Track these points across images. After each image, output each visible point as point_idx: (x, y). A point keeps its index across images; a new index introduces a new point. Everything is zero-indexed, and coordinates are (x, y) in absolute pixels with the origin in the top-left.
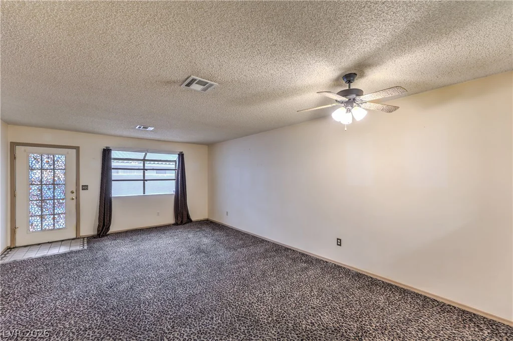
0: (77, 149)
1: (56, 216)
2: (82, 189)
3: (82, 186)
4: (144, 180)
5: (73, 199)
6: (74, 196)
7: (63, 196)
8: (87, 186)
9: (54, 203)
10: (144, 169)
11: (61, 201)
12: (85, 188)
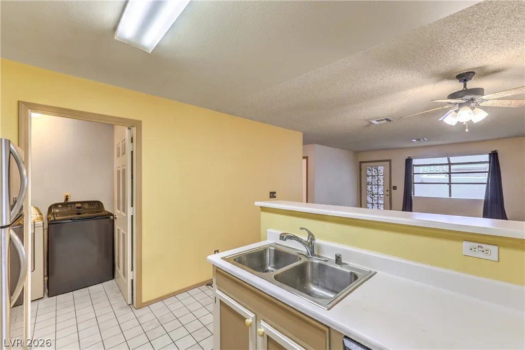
0: (390, 161)
1: (379, 205)
2: (394, 189)
3: (393, 187)
4: (450, 184)
5: (387, 195)
6: (388, 193)
7: (382, 193)
8: (396, 187)
9: (378, 197)
10: (450, 173)
11: (381, 196)
12: (395, 188)
